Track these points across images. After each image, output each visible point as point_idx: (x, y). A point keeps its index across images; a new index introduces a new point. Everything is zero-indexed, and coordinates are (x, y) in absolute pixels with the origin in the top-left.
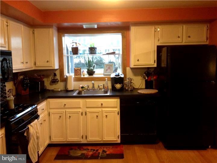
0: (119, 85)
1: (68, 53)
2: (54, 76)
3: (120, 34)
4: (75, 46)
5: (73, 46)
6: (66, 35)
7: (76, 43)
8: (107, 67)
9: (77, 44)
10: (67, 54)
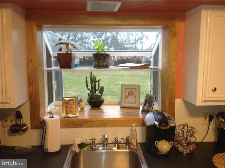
0: (167, 142)
1: (49, 65)
2: (17, 118)
3: (160, 27)
4: (64, 51)
5: (60, 50)
6: (45, 26)
7: (67, 44)
8: (128, 91)
9: (70, 46)
10: (48, 67)
